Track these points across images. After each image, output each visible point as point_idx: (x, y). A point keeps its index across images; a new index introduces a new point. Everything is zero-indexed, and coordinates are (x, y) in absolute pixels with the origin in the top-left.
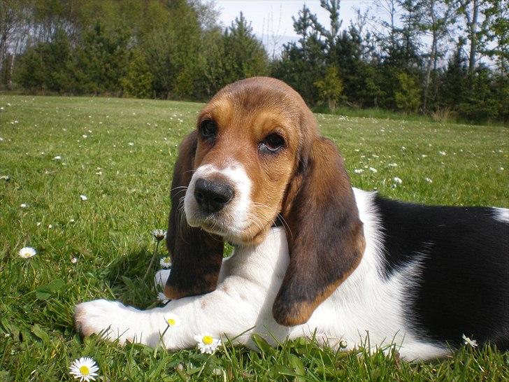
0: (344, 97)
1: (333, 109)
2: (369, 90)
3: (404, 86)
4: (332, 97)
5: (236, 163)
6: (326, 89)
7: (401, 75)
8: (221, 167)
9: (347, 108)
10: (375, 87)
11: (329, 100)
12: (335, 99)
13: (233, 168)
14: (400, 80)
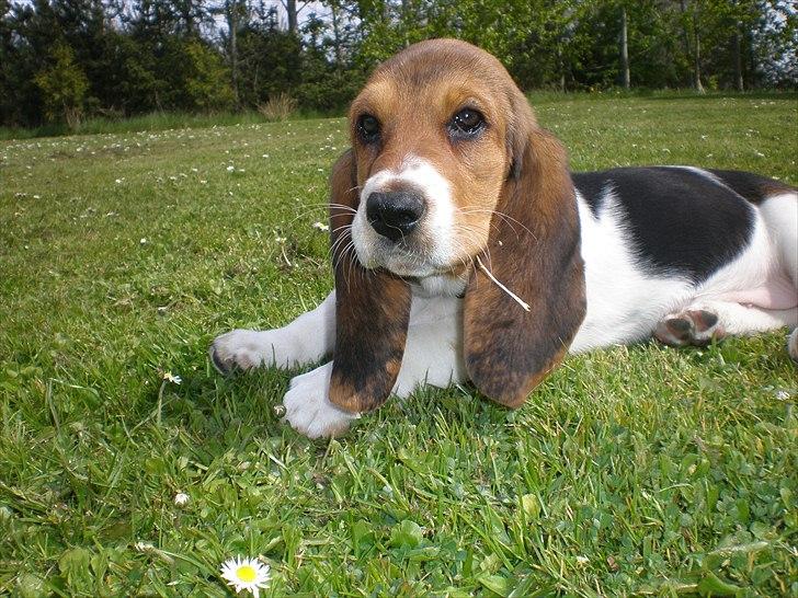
0: (92, 99)
1: (78, 125)
2: (134, 81)
3: (200, 66)
4: (71, 103)
5: (418, 160)
6: (58, 89)
7: (191, 48)
8: (398, 171)
9: (102, 119)
10: (146, 74)
11: (66, 109)
12: (77, 106)
13: (415, 167)
14: (190, 56)
